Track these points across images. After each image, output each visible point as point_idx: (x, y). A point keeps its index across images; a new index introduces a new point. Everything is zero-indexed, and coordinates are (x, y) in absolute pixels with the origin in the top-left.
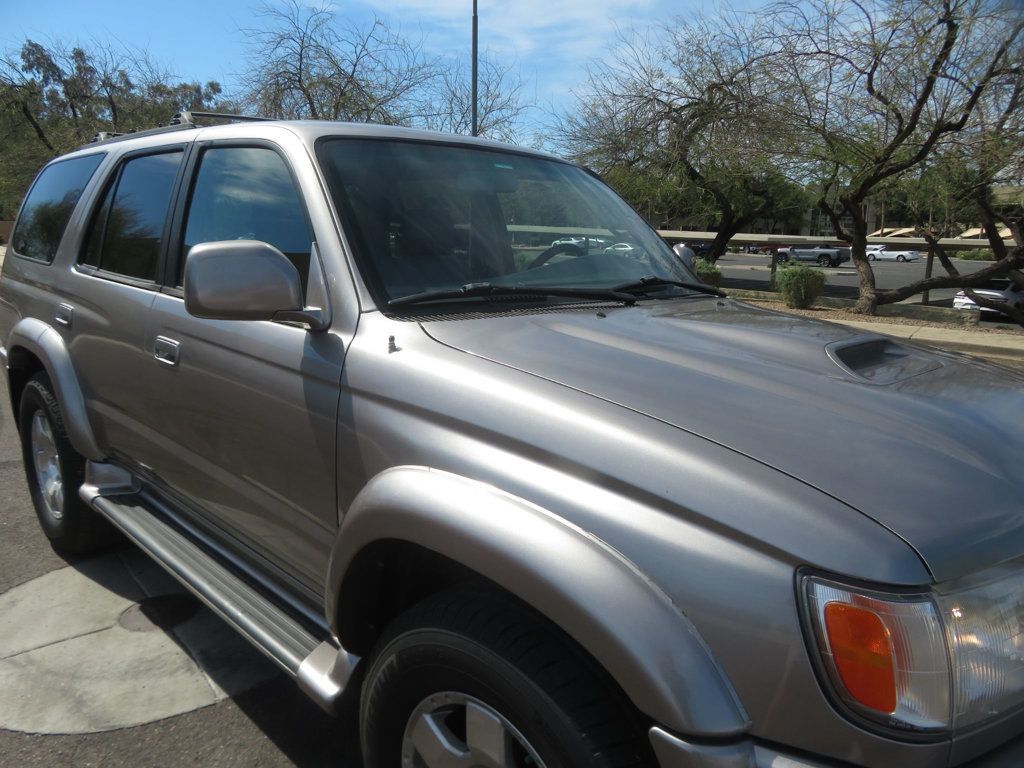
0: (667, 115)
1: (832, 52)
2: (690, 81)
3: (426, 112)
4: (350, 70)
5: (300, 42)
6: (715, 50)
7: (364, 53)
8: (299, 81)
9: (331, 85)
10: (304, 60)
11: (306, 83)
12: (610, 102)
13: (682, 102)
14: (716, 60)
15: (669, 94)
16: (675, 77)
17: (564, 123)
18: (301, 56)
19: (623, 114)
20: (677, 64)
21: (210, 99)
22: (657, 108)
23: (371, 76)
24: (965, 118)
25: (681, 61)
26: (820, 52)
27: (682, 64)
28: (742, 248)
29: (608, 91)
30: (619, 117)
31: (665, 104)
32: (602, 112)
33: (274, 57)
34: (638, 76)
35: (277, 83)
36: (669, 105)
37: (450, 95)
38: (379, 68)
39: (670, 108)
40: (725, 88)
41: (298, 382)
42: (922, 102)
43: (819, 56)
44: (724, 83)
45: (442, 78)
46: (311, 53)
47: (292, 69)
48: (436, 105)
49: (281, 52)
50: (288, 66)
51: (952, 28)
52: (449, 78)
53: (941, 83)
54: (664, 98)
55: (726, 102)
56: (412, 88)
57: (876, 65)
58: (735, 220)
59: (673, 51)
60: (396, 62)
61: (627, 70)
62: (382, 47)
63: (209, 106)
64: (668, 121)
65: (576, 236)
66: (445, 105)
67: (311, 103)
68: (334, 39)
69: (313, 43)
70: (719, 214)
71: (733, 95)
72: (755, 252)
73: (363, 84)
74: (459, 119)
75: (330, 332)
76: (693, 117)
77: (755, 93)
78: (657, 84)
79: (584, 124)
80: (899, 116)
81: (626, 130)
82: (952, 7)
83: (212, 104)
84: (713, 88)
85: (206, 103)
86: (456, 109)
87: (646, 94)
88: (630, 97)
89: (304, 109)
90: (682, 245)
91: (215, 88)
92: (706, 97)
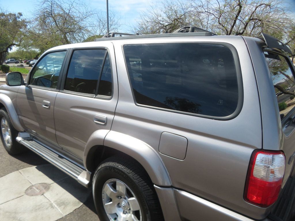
0: (162, 28)
1: (209, 12)
2: (169, 18)
3: (92, 25)
4: (67, 12)
5: (51, 2)
6: (176, 9)
7: (72, 7)
8: (52, 15)
9: (62, 16)
10: (52, 8)
11: (53, 16)
12: (146, 23)
13: (167, 24)
14: (176, 12)
15: (163, 21)
16: (165, 16)
17: (134, 29)
18: (51, 7)
19: (150, 27)
20: (165, 13)
21: (19, 18)
22: (160, 25)
23: (75, 14)
24: (244, 31)
25: (166, 12)
26: (206, 12)
27: (166, 13)
29: (146, 20)
30: (149, 28)
31: (162, 24)
32: (144, 26)
33: (43, 7)
34: (154, 16)
35: (44, 15)
36: (163, 25)
37: (99, 21)
38: (77, 12)
39: (164, 26)
40: (179, 20)
42: (233, 27)
43: (205, 13)
44: (178, 19)
45: (96, 15)
46: (55, 6)
47: (49, 11)
48: (95, 23)
49: (45, 5)
50: (47, 10)
51: (241, 7)
52: (98, 15)
53: (238, 22)
54: (161, 22)
55: (179, 24)
56: (87, 18)
57: (220, 16)
59: (164, 10)
60: (83, 10)
61: (151, 14)
62: (78, 5)
63: (19, 21)
64: (163, 29)
65: (136, 61)
66: (98, 23)
67: (55, 21)
68: (63, 3)
69: (55, 3)
71: (180, 22)
73: (72, 16)
74: (102, 27)
76: (170, 28)
77: (187, 22)
78: (160, 18)
79: (139, 30)
80: (227, 30)
81: (151, 32)
82: (240, 2)
83: (20, 20)
84: (175, 20)
85: (18, 19)
86: (101, 24)
87: (156, 21)
88: (152, 22)
89: (53, 23)
91: (21, 14)
92: (173, 22)
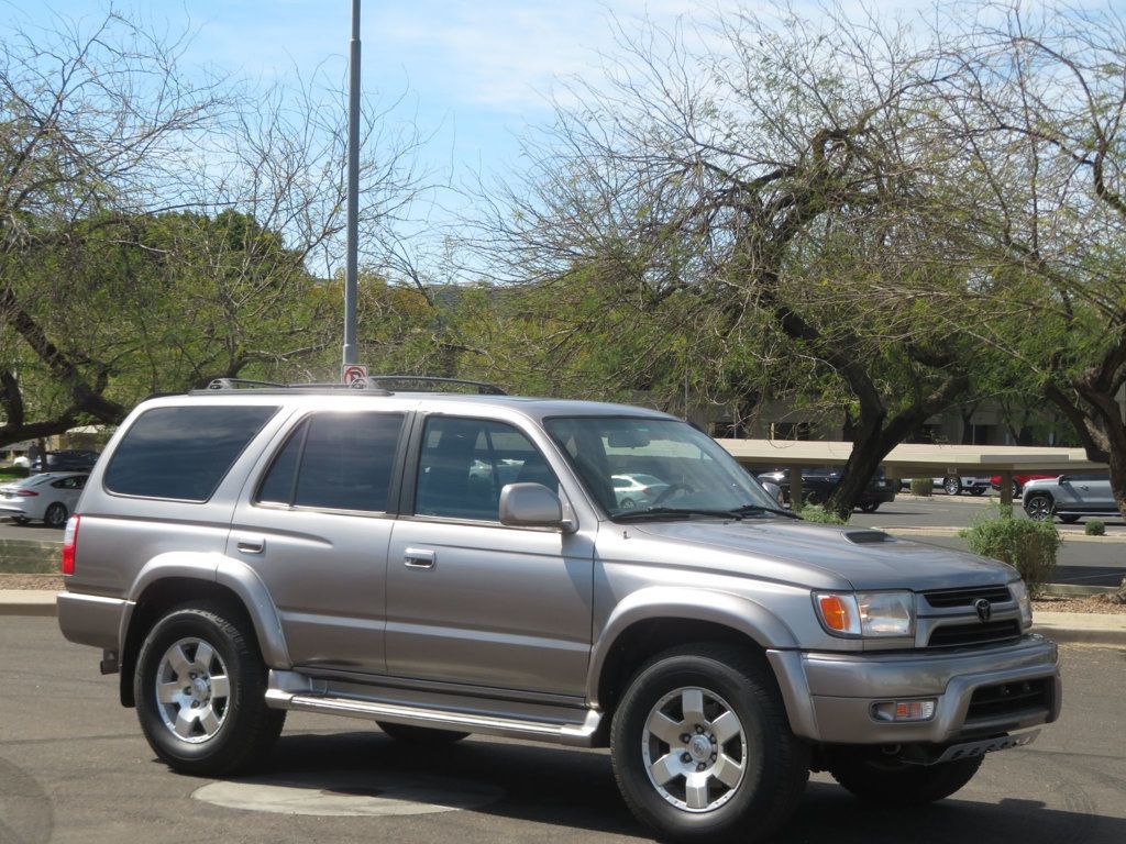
0: (728, 198)
12: (602, 169)
13: (757, 172)
15: (730, 152)
22: (707, 182)
28: (939, 481)
29: (599, 146)
30: (625, 198)
31: (724, 175)
32: (588, 192)
34: (661, 113)
36: (733, 177)
39: (736, 184)
41: (561, 562)
54: (721, 161)
58: (886, 423)
64: (730, 210)
70: (856, 403)
72: (977, 491)
75: (579, 533)
76: (788, 199)
78: (703, 134)
79: (548, 213)
81: (641, 229)
84: (824, 141)
87: (681, 154)
88: (645, 159)
90: (778, 476)
